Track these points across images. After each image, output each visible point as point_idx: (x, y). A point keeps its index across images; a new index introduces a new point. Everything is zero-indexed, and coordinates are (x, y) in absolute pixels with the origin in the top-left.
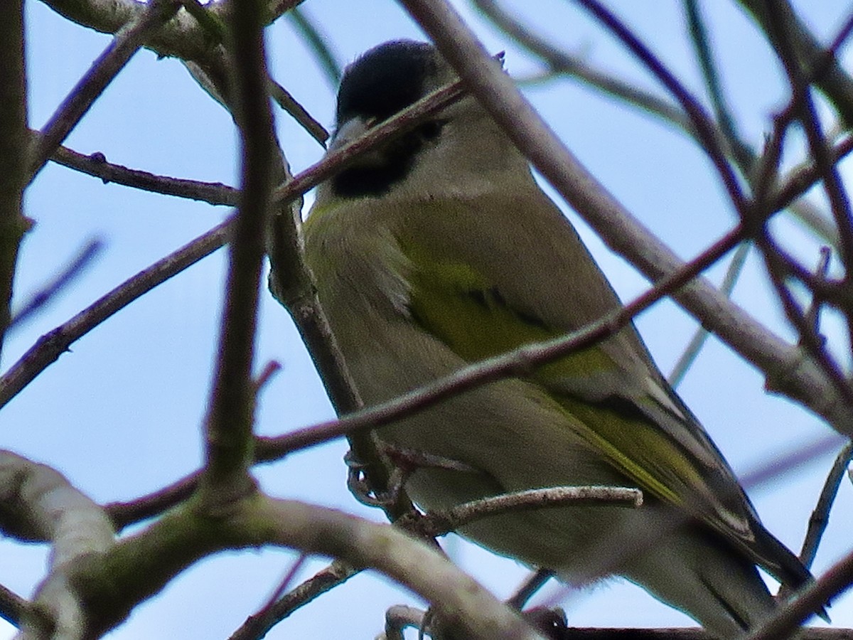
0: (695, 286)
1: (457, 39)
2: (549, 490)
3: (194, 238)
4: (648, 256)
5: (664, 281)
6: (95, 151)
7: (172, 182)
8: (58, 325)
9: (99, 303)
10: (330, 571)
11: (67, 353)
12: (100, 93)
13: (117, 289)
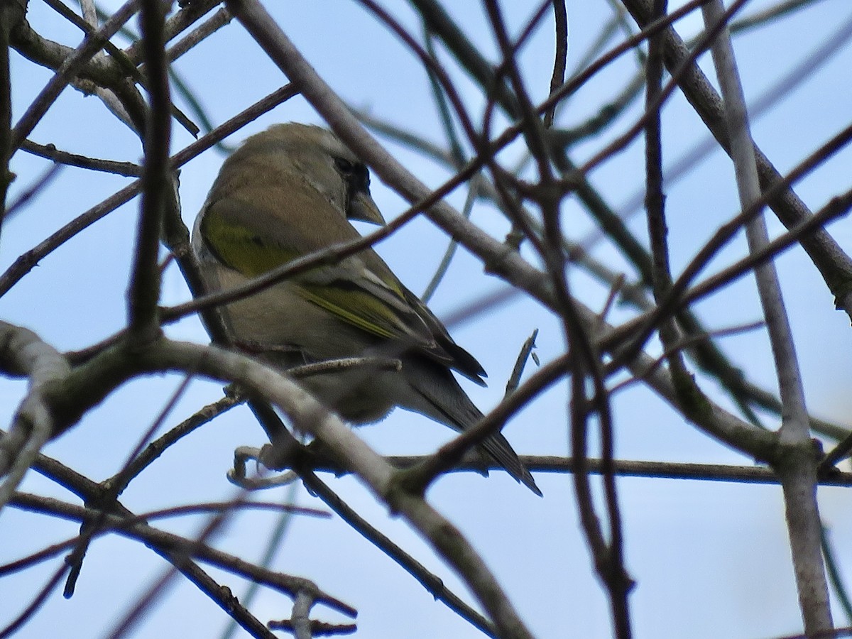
0: (440, 206)
1: (284, 50)
2: (341, 361)
3: (117, 192)
4: (407, 187)
5: (418, 204)
6: (50, 143)
7: (99, 162)
8: (31, 249)
9: (56, 234)
10: (202, 413)
11: (36, 267)
12: (55, 100)
13: (68, 225)
